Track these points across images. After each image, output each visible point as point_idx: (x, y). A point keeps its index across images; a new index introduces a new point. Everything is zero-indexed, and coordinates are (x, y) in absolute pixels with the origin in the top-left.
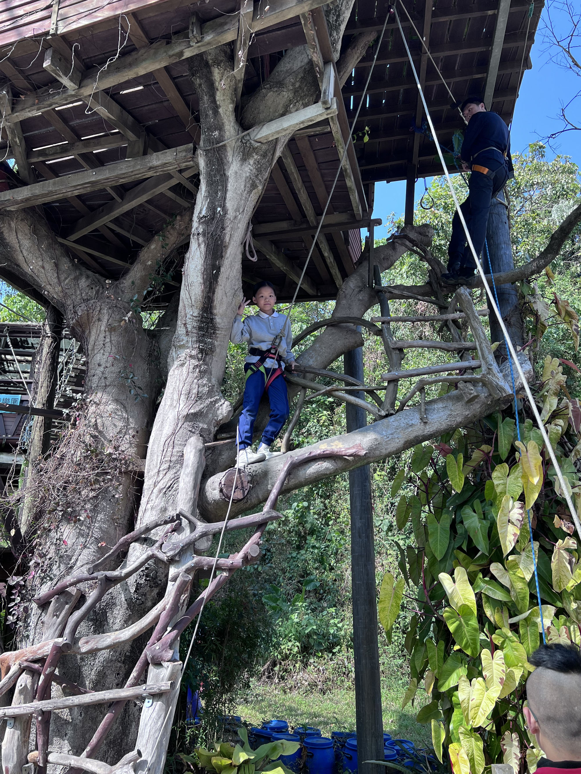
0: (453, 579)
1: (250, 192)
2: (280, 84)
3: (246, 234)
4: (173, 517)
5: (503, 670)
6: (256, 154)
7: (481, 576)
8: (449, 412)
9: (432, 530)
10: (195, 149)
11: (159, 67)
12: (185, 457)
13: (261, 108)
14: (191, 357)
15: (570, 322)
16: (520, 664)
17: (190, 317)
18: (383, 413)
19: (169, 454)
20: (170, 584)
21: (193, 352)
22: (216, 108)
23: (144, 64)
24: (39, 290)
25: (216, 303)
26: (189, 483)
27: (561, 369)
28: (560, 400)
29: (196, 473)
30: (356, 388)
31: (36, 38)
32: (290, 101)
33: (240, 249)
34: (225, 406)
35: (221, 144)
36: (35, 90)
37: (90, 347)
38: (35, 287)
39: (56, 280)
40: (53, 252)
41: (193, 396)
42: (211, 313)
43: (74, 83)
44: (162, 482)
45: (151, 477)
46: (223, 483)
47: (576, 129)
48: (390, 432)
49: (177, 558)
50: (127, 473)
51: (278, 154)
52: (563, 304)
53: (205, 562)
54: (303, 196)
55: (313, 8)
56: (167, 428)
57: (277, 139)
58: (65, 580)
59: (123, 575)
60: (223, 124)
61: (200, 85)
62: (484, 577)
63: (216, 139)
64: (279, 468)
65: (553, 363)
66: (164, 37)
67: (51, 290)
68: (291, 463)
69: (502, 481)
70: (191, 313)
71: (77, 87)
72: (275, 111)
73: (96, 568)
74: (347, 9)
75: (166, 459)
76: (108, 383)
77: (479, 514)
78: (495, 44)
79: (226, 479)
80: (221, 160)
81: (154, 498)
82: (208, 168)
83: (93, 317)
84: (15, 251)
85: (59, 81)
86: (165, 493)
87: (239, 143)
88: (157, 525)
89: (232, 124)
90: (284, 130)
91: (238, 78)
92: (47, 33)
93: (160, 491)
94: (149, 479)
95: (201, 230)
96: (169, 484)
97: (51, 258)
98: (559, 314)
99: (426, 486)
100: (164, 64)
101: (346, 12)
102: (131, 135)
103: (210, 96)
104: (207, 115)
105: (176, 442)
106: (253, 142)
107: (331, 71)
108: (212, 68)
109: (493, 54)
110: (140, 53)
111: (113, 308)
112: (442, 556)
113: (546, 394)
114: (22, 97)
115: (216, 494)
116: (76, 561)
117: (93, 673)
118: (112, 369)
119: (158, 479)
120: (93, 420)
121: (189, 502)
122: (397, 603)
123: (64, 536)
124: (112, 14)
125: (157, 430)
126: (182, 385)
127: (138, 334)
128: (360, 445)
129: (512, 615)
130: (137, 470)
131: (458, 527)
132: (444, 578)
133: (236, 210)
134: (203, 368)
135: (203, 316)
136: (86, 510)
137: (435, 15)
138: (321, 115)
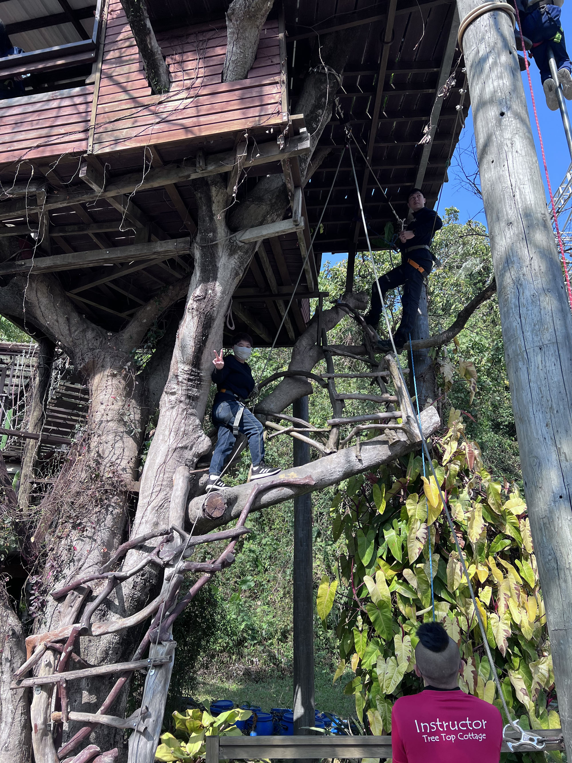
0: (375, 580)
1: (234, 278)
2: (260, 200)
3: (228, 308)
4: (167, 530)
5: (409, 650)
6: (240, 251)
7: (396, 578)
8: (377, 452)
9: (361, 542)
10: (191, 243)
11: (169, 183)
12: (175, 482)
13: (245, 215)
14: (181, 402)
15: (470, 380)
17: (181, 370)
18: (328, 451)
19: (161, 479)
20: (165, 582)
21: (182, 398)
22: (211, 216)
23: (159, 180)
25: (203, 360)
26: (179, 502)
27: (461, 419)
28: (459, 444)
29: (185, 495)
30: (307, 429)
31: (75, 155)
32: (268, 212)
33: (223, 320)
34: (205, 441)
35: (214, 243)
36: (67, 187)
37: (94, 388)
38: (48, 336)
39: (68, 332)
40: (66, 308)
41: (181, 433)
42: (199, 369)
43: (101, 188)
44: (155, 501)
45: (146, 497)
46: (205, 504)
48: (333, 466)
49: (171, 563)
50: (126, 492)
51: (256, 250)
53: (193, 566)
54: (269, 273)
55: (291, 156)
56: (159, 458)
58: (76, 579)
59: (128, 575)
60: (216, 228)
61: (201, 198)
62: (398, 580)
63: (210, 239)
64: (248, 493)
65: (456, 413)
66: (175, 162)
67: (63, 339)
68: (257, 490)
69: (413, 507)
70: (182, 368)
71: (102, 191)
72: (256, 219)
73: (105, 570)
75: (159, 483)
76: (109, 419)
77: (396, 531)
79: (208, 501)
80: (214, 254)
81: (148, 514)
82: (203, 259)
83: (97, 364)
84: (35, 306)
85: (89, 186)
86: (157, 510)
87: (227, 242)
88: (153, 536)
89: (223, 228)
92: (85, 152)
93: (153, 509)
94: (144, 498)
95: (195, 307)
96: (161, 503)
97: (64, 314)
99: (357, 507)
100: (174, 182)
102: (138, 223)
103: (208, 206)
104: (204, 220)
105: (166, 469)
106: (238, 242)
107: (300, 194)
108: (211, 187)
110: (155, 171)
111: (115, 357)
112: (368, 563)
113: (449, 439)
114: (56, 192)
115: (199, 513)
116: (84, 564)
117: (98, 652)
118: (113, 407)
119: (152, 499)
120: (97, 449)
121: (179, 518)
122: (331, 599)
123: (74, 543)
124: (138, 145)
125: (151, 459)
126: (172, 424)
127: (136, 381)
128: (310, 476)
129: (419, 609)
130: (132, 490)
131: (380, 540)
132: (367, 580)
133: (223, 293)
134: (190, 411)
135: (192, 371)
136: (92, 523)
137: (376, 141)
138: (291, 229)
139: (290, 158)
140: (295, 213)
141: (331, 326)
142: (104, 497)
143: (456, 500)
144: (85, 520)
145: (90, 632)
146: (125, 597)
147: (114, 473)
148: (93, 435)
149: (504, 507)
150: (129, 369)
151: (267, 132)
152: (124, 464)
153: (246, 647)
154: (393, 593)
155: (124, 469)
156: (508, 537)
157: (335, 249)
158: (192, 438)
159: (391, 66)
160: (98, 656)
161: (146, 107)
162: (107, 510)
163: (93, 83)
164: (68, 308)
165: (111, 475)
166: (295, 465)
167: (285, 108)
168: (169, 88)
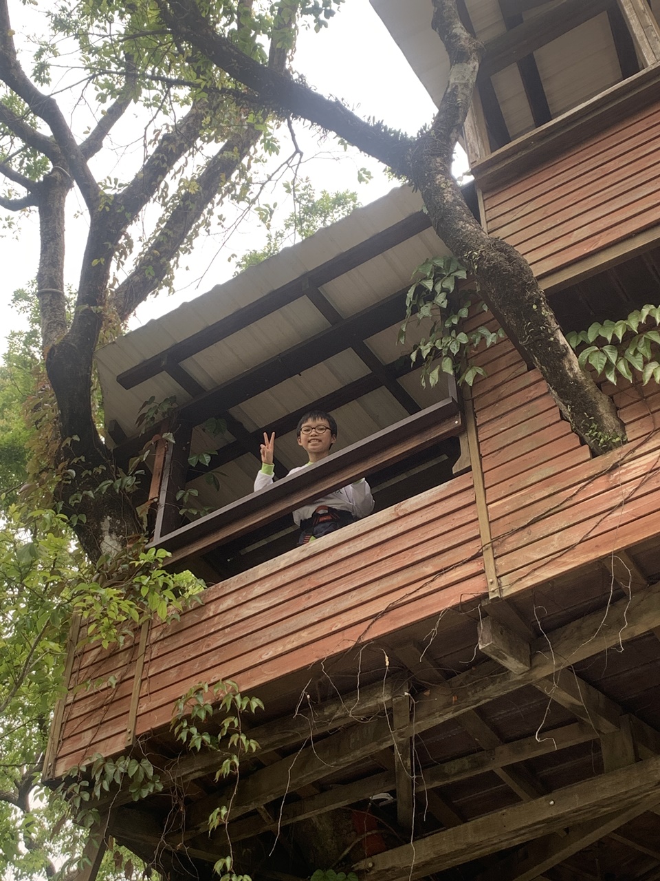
31: (465, 607)
36: (448, 678)
43: (523, 662)
71: (528, 668)
92: (484, 598)
114: (427, 693)
124: (593, 556)
163: (469, 469)
168: (624, 436)
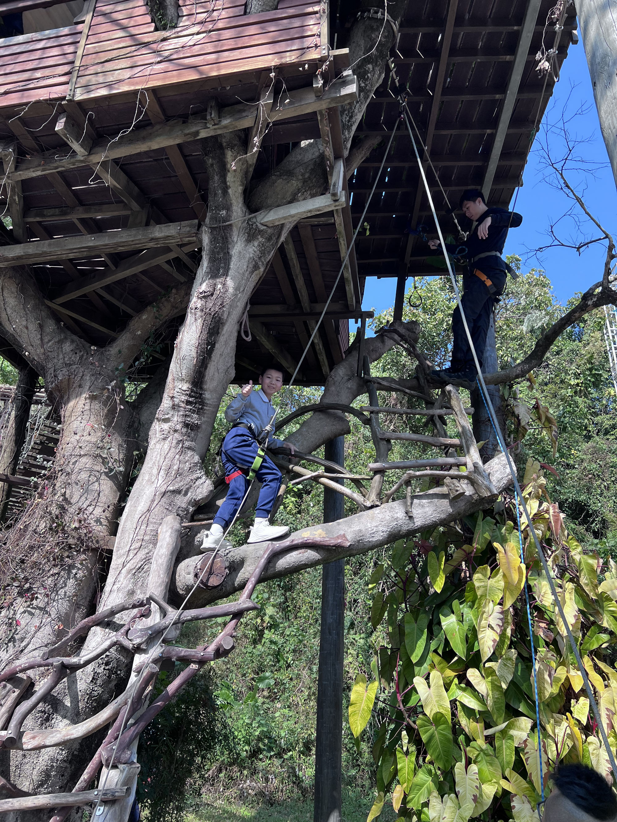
0: (428, 683)
1: (252, 272)
2: (290, 174)
3: (244, 313)
4: (143, 601)
5: (476, 786)
6: (262, 237)
7: (456, 681)
8: (434, 508)
9: (409, 630)
10: (199, 226)
11: (172, 143)
12: (160, 537)
13: (269, 193)
14: (176, 431)
15: (550, 427)
16: (494, 780)
17: (178, 390)
18: (368, 504)
19: (142, 532)
20: (133, 674)
21: (178, 426)
22: (225, 189)
23: (158, 139)
24: (18, 350)
25: (207, 378)
26: (162, 565)
28: (540, 504)
29: (172, 554)
30: (342, 475)
31: (51, 102)
32: (299, 189)
33: (236, 327)
34: (206, 484)
35: (227, 223)
36: (43, 151)
37: (67, 414)
38: (15, 346)
39: (39, 342)
40: (39, 312)
41: (173, 472)
42: (201, 388)
43: (85, 150)
44: (132, 562)
45: (121, 556)
46: (199, 567)
47: (563, 245)
48: (375, 524)
49: (143, 647)
50: (95, 550)
51: (282, 239)
52: (543, 410)
53: (174, 653)
54: (300, 283)
55: (331, 106)
56: (142, 504)
57: (283, 224)
58: (13, 665)
59: (82, 662)
60: (231, 204)
61: (212, 165)
62: (460, 683)
63: (223, 218)
64: (258, 555)
65: (534, 466)
66: (180, 116)
67: (32, 351)
68: (272, 551)
69: (483, 584)
70: (180, 387)
71: (87, 153)
72: (283, 198)
73: (52, 654)
74: (359, 112)
75: (139, 537)
76: (82, 453)
77: (457, 616)
78: (491, 160)
79: (202, 563)
80: (226, 238)
81: (122, 579)
82: (212, 245)
83: (74, 383)
85: (68, 145)
86: (134, 574)
87: (245, 224)
88: (124, 609)
89: (240, 205)
90: (292, 216)
91: (250, 163)
92: (64, 98)
93: (128, 572)
94: (118, 558)
95: (199, 306)
96: (140, 565)
97: (37, 319)
98: (539, 418)
99: (404, 583)
100: (178, 141)
101: (358, 114)
102: (135, 206)
103: (221, 176)
104: (215, 194)
105: (151, 519)
106: (259, 225)
107: (340, 167)
108: (226, 151)
109: (488, 170)
110: (155, 129)
111: (96, 375)
112: (418, 659)
113: (527, 496)
114: (29, 156)
115: (190, 579)
116: (28, 645)
117: (35, 772)
118: (88, 438)
119: (128, 559)
120: (63, 491)
121: (160, 585)
122: (368, 707)
123: (18, 616)
124: (132, 88)
125: (131, 506)
126: (162, 460)
127: (120, 404)
128: (344, 535)
129: (488, 726)
130: (105, 547)
131: (435, 628)
132: (419, 682)
133: (237, 289)
134: (187, 444)
135: (192, 391)
136: (45, 588)
137: (437, 127)
138: (328, 206)
139: (328, 109)
140: (334, 186)
141: (374, 357)
142: (66, 554)
143: (537, 577)
144: (38, 584)
145: (20, 745)
146: (80, 693)
147: (80, 521)
148: (60, 473)
149: (600, 590)
150: (113, 390)
151: (301, 69)
152: (98, 511)
153: (261, 760)
154: (453, 703)
155: (98, 521)
156: (605, 630)
157: (381, 272)
158: (188, 479)
159: (459, 21)
160: (35, 778)
161: (146, 44)
162: (69, 572)
164: (43, 313)
165: (76, 525)
166: (326, 521)
167: (324, 40)
168: (176, 24)
